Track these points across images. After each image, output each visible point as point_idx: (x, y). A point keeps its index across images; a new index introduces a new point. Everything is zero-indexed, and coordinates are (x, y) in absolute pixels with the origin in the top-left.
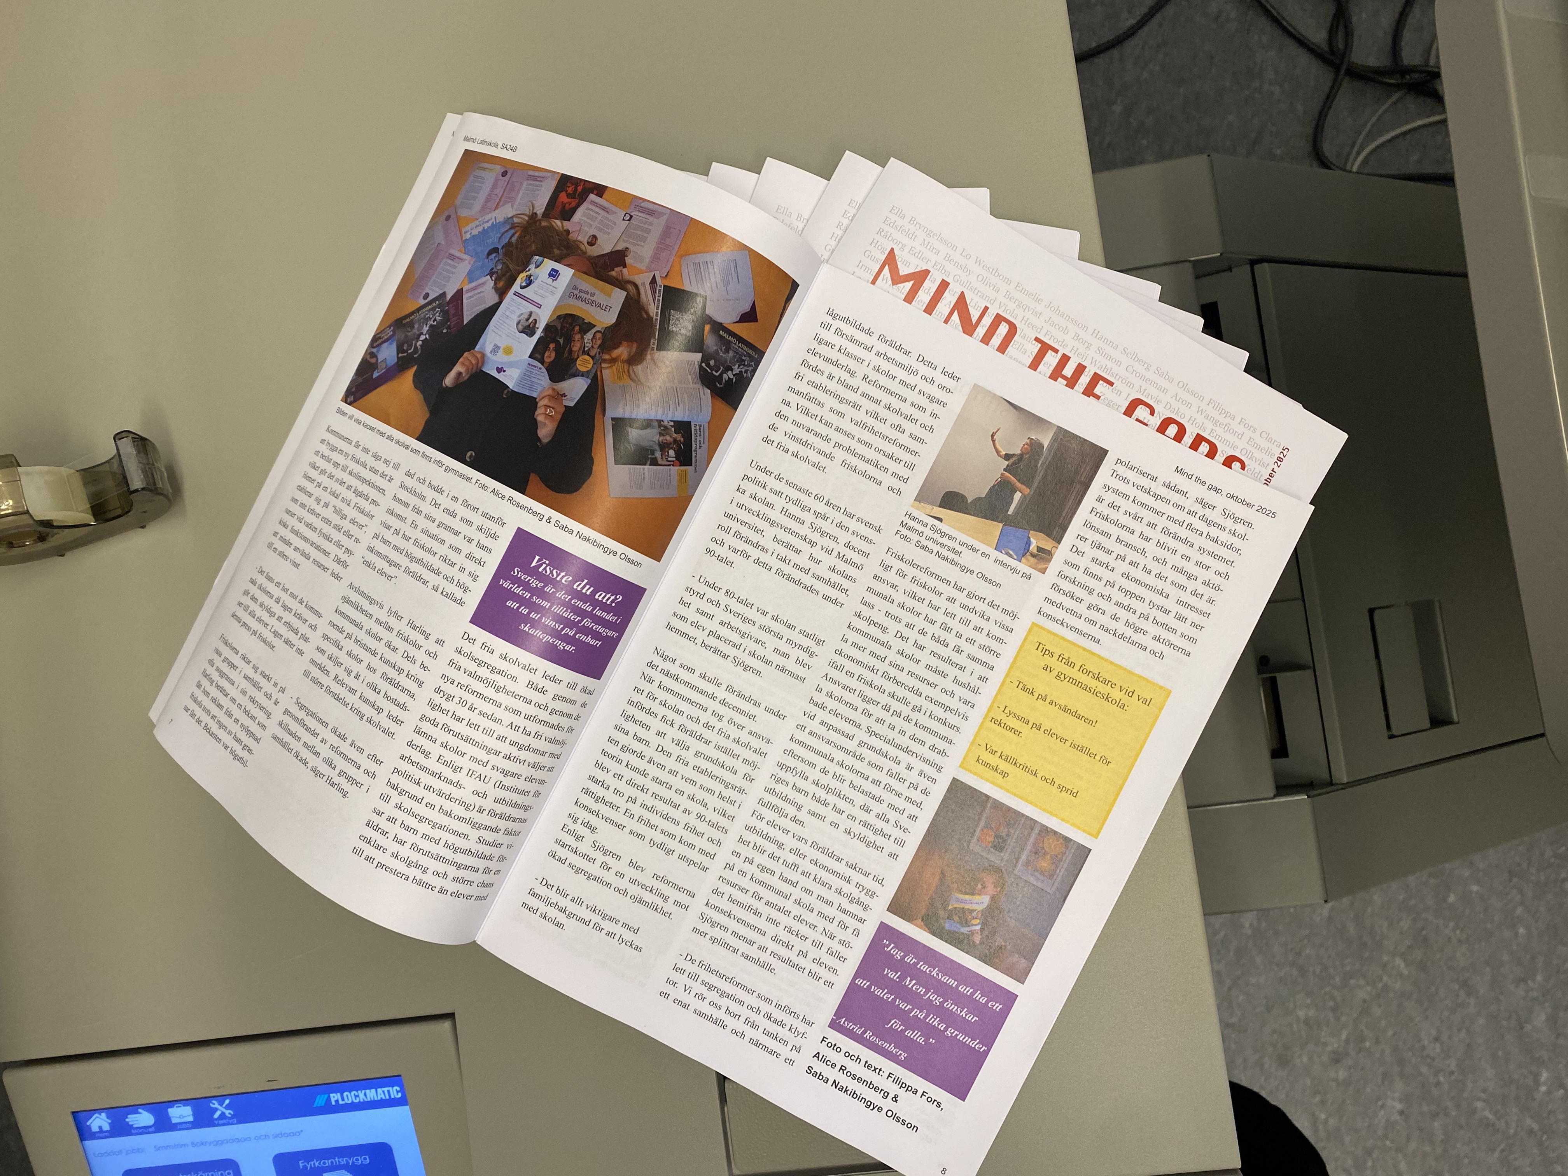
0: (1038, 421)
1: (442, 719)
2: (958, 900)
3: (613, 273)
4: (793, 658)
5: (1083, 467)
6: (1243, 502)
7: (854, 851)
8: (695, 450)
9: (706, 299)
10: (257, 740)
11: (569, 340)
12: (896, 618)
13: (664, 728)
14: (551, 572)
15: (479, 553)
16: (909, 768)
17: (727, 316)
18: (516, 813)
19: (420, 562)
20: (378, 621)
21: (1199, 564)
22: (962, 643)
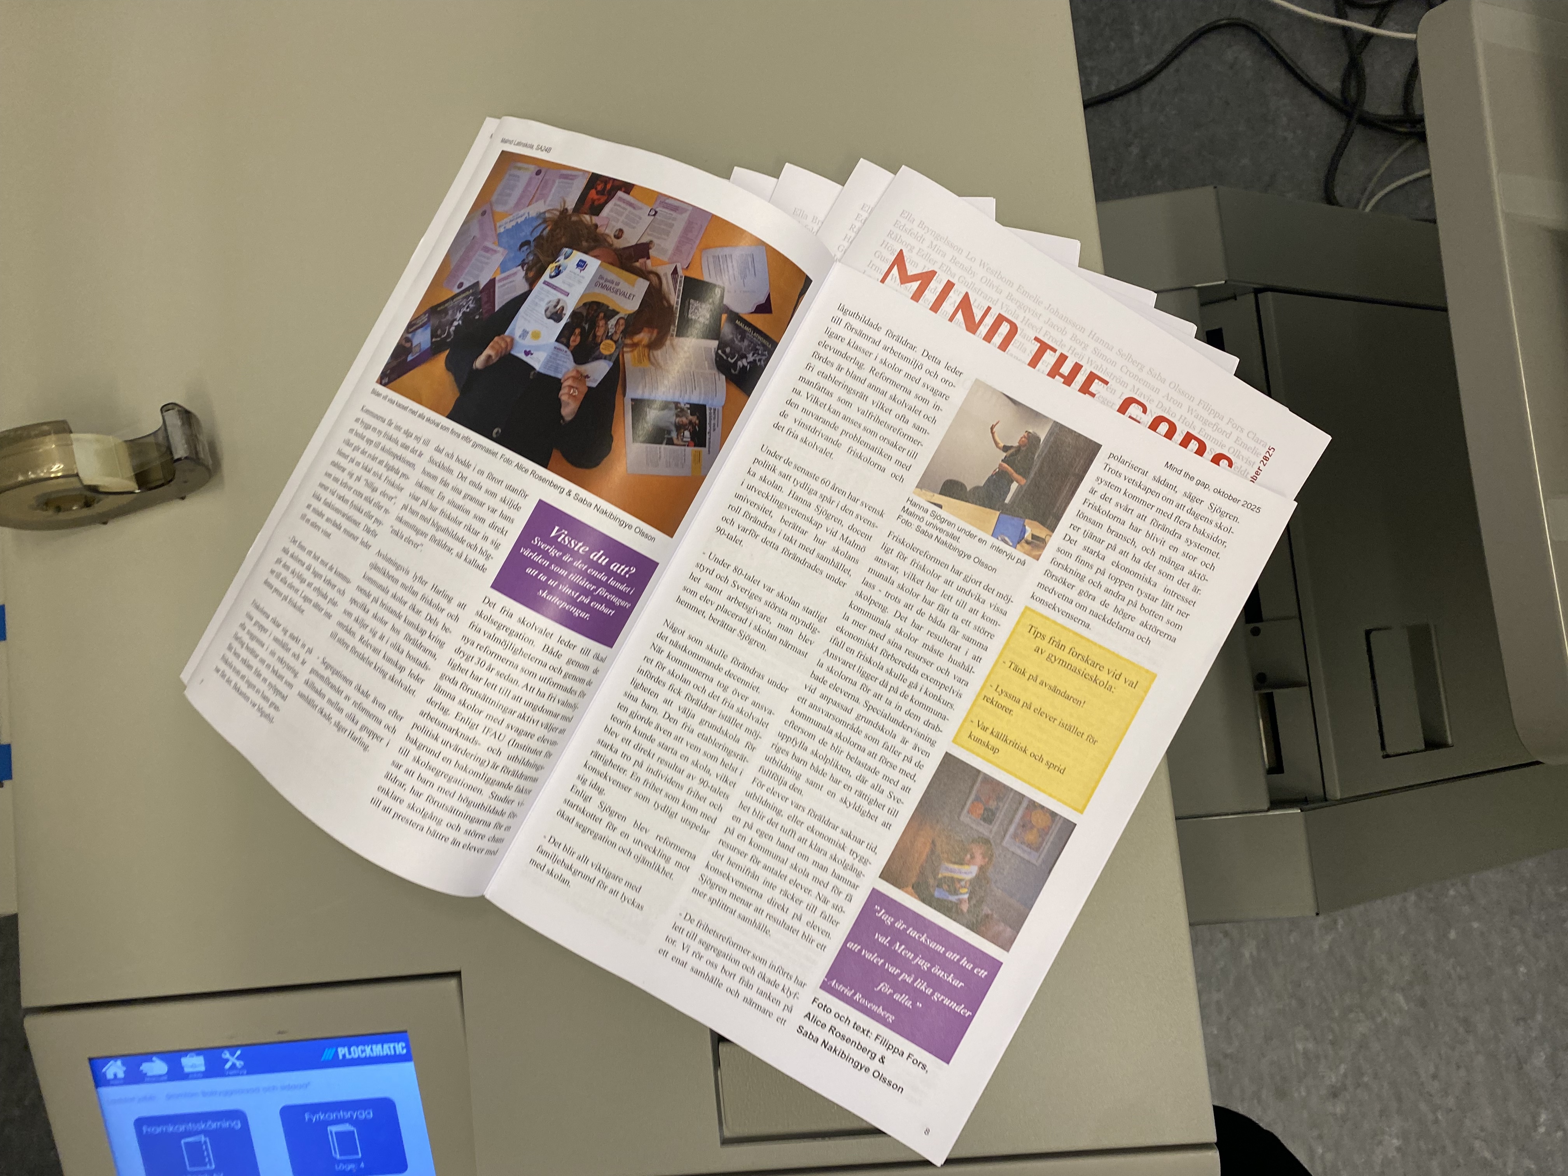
0: (1035, 416)
1: (461, 678)
2: (947, 869)
3: (637, 264)
4: (796, 634)
5: (1077, 460)
6: (1229, 497)
7: (849, 819)
8: (710, 433)
9: (724, 289)
10: (284, 698)
11: (593, 325)
12: (896, 599)
13: (671, 696)
14: (570, 542)
15: (501, 523)
16: (904, 741)
17: (743, 307)
18: (528, 771)
19: (446, 531)
20: (403, 586)
21: (1186, 555)
22: (958, 624)
